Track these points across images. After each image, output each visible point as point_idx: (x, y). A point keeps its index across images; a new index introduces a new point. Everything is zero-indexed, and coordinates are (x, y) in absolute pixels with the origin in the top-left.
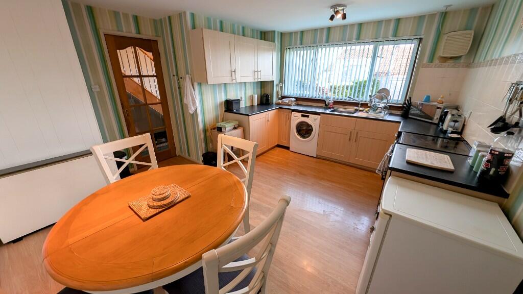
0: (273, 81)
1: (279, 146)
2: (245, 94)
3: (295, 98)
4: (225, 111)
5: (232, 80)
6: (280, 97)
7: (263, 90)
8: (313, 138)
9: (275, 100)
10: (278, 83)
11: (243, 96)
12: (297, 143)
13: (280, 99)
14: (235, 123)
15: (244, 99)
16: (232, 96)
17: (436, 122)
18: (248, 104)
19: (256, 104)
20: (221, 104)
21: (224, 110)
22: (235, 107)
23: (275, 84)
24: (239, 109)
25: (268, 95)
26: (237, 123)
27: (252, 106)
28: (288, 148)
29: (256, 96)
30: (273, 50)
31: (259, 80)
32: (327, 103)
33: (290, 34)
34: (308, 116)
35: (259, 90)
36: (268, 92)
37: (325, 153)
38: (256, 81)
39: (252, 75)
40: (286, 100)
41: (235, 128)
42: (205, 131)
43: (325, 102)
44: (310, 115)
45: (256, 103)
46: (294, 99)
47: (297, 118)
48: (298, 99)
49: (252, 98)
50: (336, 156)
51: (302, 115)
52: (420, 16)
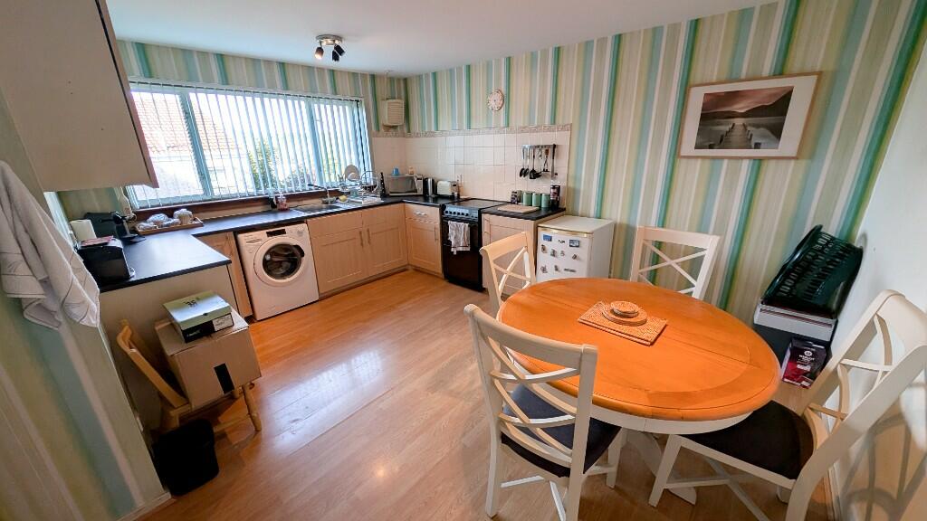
6: (133, 215)
8: (306, 269)
32: (274, 202)
34: (283, 232)
43: (271, 200)
47: (258, 245)
50: (351, 278)
51: (268, 233)
52: (354, 73)
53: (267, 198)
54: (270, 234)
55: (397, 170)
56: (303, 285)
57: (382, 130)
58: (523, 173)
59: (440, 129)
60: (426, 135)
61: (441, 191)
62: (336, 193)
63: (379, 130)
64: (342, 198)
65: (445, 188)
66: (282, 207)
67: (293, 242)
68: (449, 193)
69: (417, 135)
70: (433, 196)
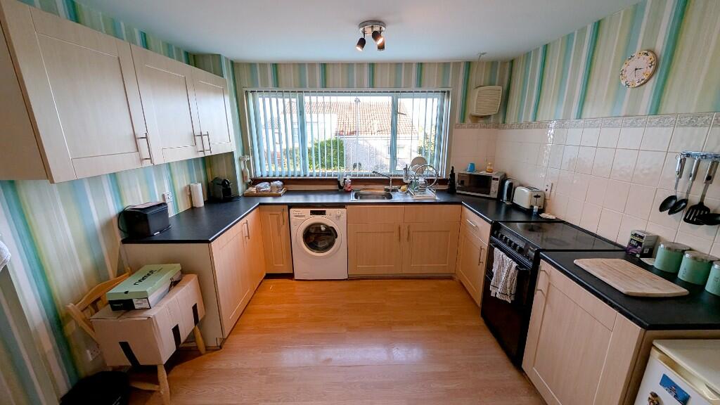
0: (232, 153)
1: (269, 276)
2: (172, 186)
3: (280, 180)
4: (124, 242)
5: (142, 160)
6: (249, 181)
7: (209, 170)
8: (338, 250)
9: (241, 188)
10: (240, 155)
11: (167, 191)
12: (307, 262)
13: (249, 185)
14: (173, 271)
15: (171, 199)
16: (138, 199)
17: (495, 196)
18: (183, 207)
19: (202, 204)
20: (107, 226)
21: (120, 239)
22: (154, 224)
23: (236, 157)
24: (165, 229)
25: (225, 180)
26: (178, 267)
27: (193, 209)
28: (290, 276)
29: (200, 185)
30: (223, 92)
31: (208, 154)
32: (341, 184)
33: (252, 65)
34: (323, 213)
35: (202, 172)
36: (222, 173)
37: (363, 269)
38: (201, 155)
39: (189, 143)
40: (264, 186)
41: (174, 284)
42: (58, 322)
43: (339, 182)
44: (328, 211)
45: (200, 201)
46: (279, 183)
47: (302, 220)
48: (286, 182)
49: (189, 193)
50: (382, 269)
51: (311, 212)
52: (445, 63)
53: (336, 179)
54: (313, 213)
55: (473, 165)
56: (333, 262)
57: (468, 121)
58: (671, 205)
59: (539, 119)
60: (520, 126)
61: (517, 200)
62: (399, 182)
63: (464, 121)
64: (404, 187)
65: (523, 198)
66: (346, 188)
67: (331, 224)
68: (525, 204)
69: (511, 127)
70: (508, 203)
